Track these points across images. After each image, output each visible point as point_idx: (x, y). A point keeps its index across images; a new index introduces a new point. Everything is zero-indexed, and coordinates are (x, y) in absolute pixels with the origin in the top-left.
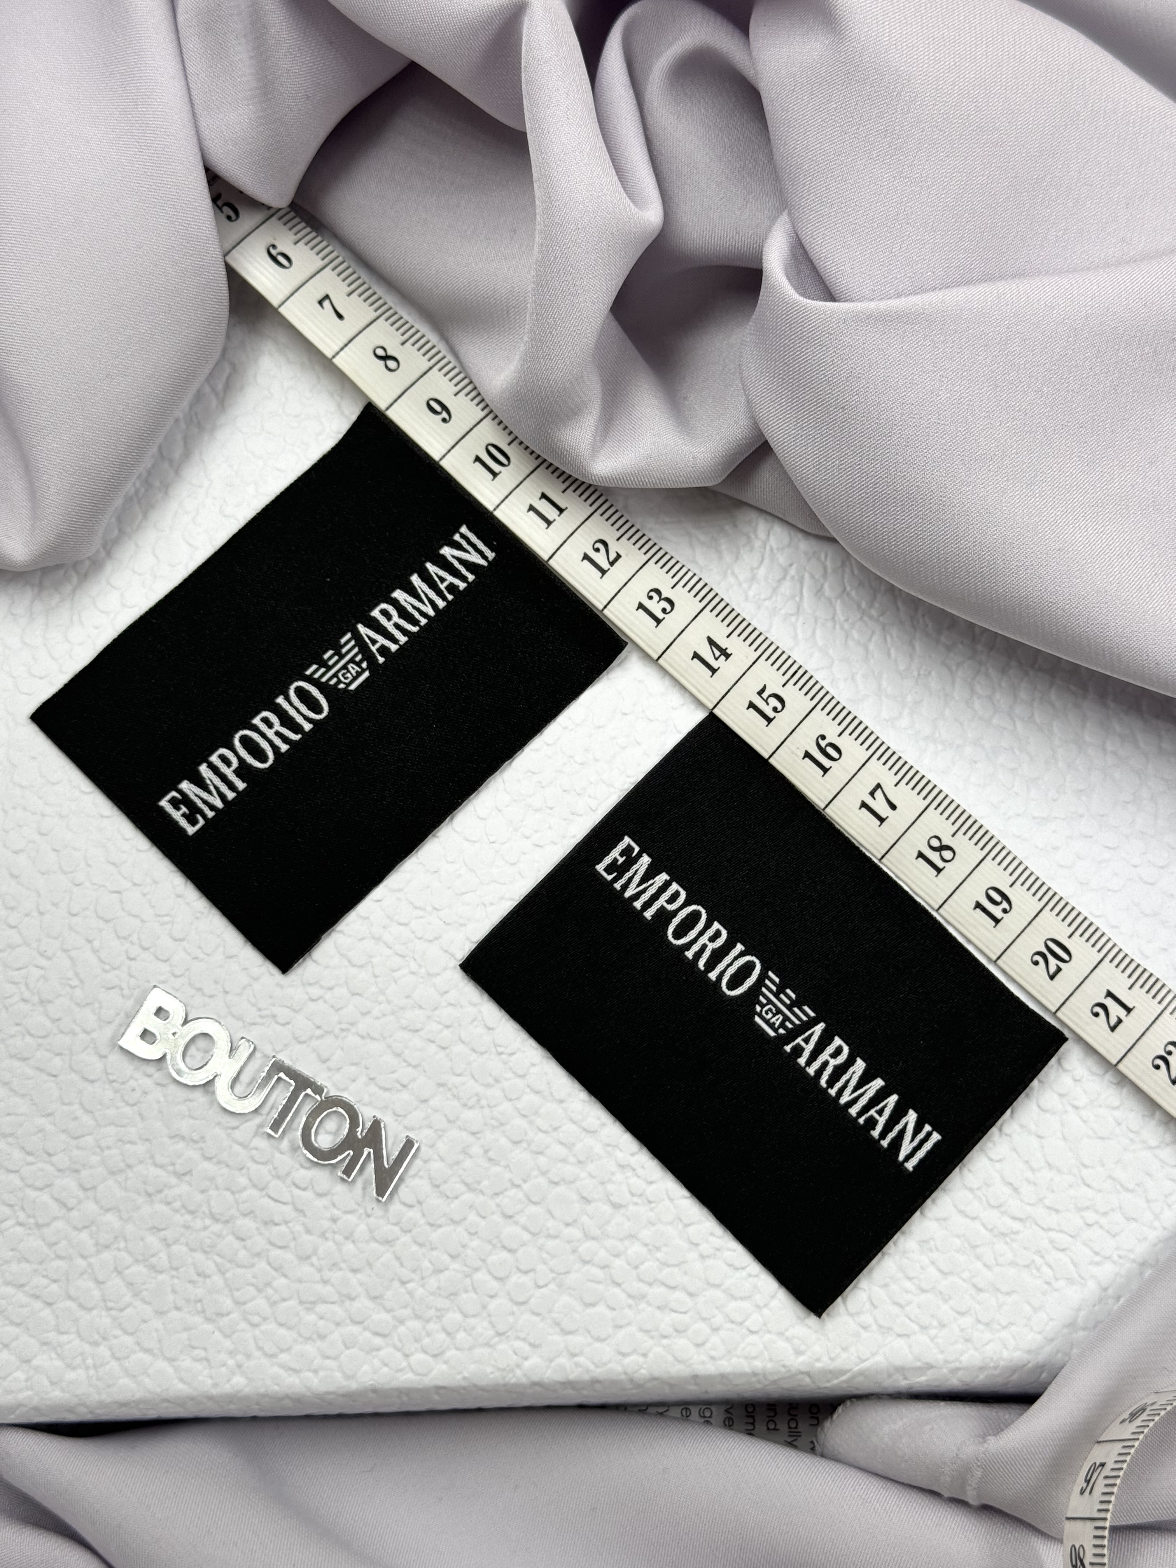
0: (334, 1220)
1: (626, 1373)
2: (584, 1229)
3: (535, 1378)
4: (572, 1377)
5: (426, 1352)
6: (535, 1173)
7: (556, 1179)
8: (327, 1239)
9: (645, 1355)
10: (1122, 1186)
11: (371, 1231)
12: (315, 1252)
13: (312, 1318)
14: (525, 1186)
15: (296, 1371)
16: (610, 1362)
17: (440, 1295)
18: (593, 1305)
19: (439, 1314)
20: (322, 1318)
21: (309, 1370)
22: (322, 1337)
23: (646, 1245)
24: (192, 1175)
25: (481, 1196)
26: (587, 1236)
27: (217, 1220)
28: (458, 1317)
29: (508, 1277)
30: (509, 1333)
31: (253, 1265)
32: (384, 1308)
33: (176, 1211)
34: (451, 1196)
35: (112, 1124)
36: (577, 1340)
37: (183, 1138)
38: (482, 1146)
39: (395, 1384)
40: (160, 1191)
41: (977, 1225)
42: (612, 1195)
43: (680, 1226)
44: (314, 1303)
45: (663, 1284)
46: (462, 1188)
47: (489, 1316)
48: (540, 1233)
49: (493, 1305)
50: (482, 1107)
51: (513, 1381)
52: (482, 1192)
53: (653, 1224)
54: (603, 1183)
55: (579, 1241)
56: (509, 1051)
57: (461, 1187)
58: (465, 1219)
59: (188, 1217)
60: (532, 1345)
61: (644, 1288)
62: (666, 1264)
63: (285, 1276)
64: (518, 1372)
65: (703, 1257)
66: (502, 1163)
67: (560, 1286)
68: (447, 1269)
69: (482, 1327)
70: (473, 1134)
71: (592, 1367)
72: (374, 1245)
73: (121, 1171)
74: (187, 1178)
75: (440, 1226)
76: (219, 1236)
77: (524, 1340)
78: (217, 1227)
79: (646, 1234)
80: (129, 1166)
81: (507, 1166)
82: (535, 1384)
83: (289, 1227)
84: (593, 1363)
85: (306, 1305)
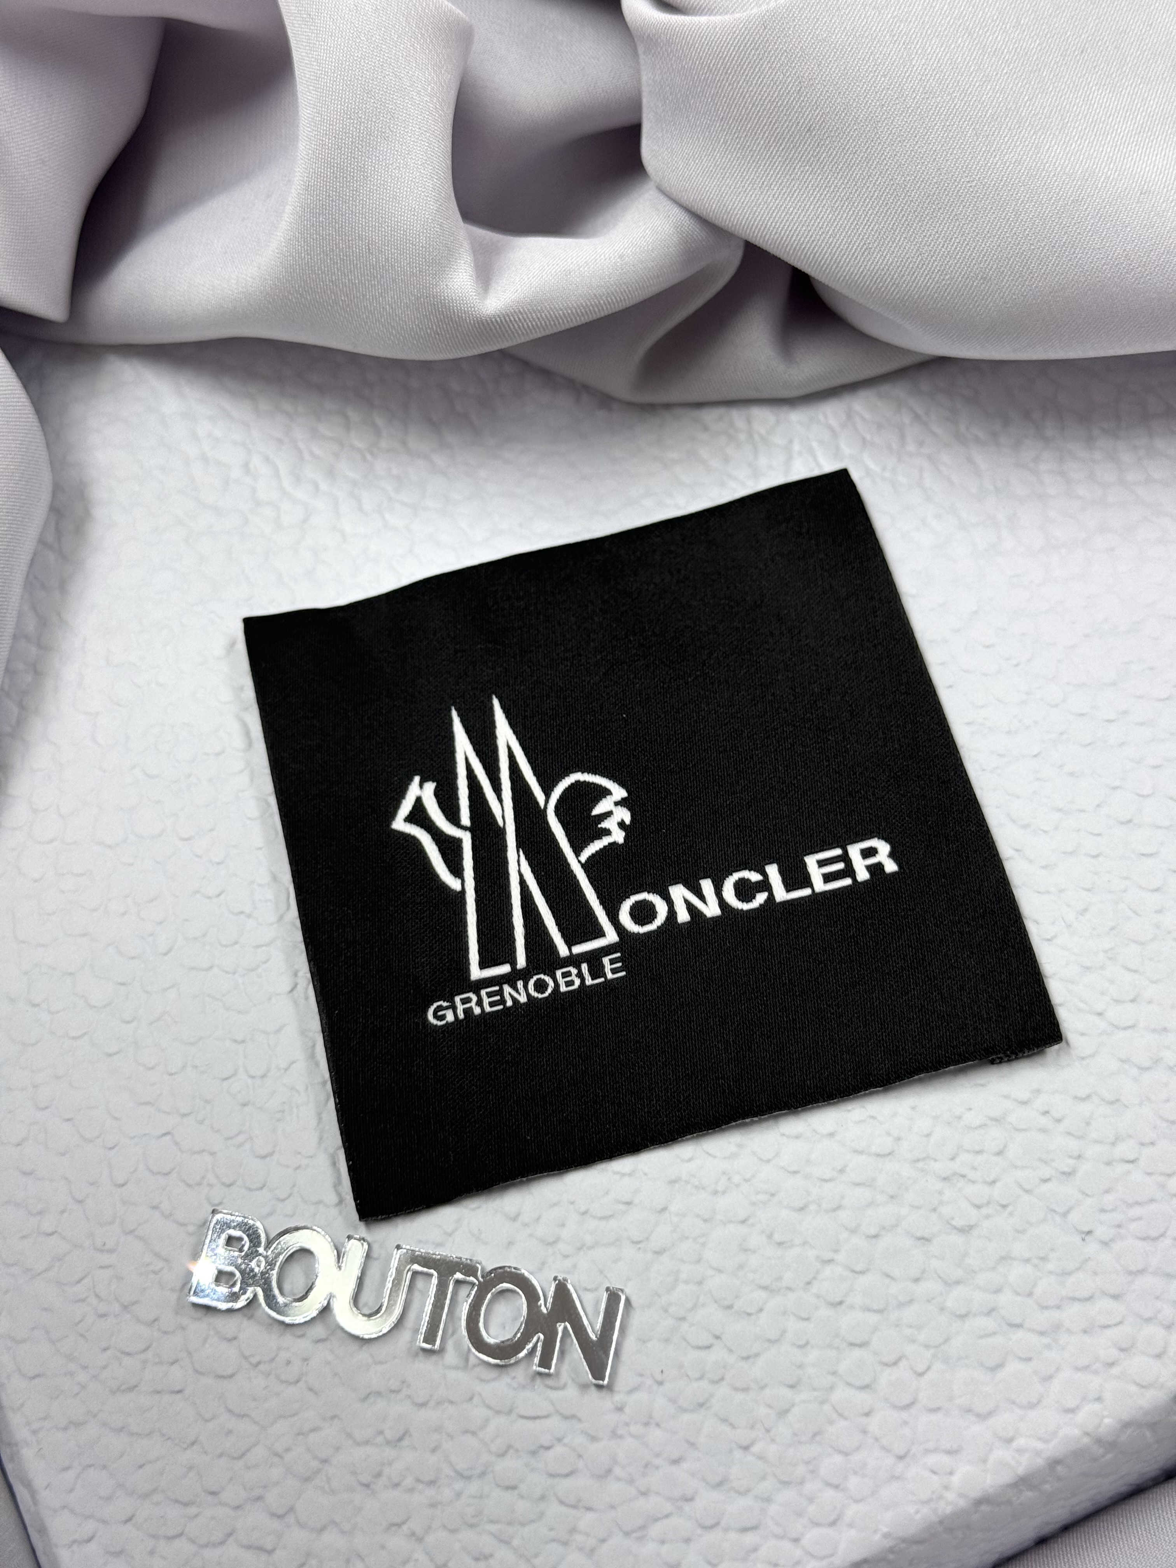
1: (1087, 1434)
2: (940, 1277)
3: (975, 1494)
4: (1021, 1471)
5: (817, 1524)
6: (844, 1235)
7: (873, 1231)
8: (621, 1437)
9: (1099, 1399)
11: (673, 1401)
12: (615, 1462)
13: (649, 1548)
14: (840, 1257)
16: (1059, 1428)
17: (800, 1443)
18: (1000, 1366)
19: (811, 1467)
20: (663, 1542)
23: (1027, 1261)
24: (411, 1435)
25: (791, 1294)
26: (951, 1284)
27: (468, 1478)
28: (838, 1459)
29: (875, 1380)
30: (913, 1450)
31: (541, 1515)
32: (736, 1491)
33: (411, 1490)
34: (753, 1311)
35: (282, 1417)
36: (1005, 1419)
37: (379, 1394)
38: (761, 1233)
40: (379, 1475)
42: (953, 1219)
44: (643, 1527)
45: (1074, 1299)
46: (763, 1294)
47: (877, 1439)
48: (887, 1306)
49: (874, 1424)
50: (738, 1186)
51: (949, 1510)
52: (789, 1289)
53: (1023, 1232)
55: (941, 1294)
57: (760, 1296)
58: (784, 1332)
59: (430, 1492)
60: (949, 1452)
61: (1053, 1315)
62: (1065, 1274)
63: (589, 1509)
64: (950, 1496)
65: (1105, 1244)
66: (797, 1242)
67: (946, 1361)
68: (793, 1405)
69: (874, 1458)
70: (743, 1222)
71: (1040, 1445)
72: (686, 1417)
73: (318, 1471)
74: (406, 1442)
75: (757, 1355)
76: (481, 1497)
77: (935, 1450)
78: (473, 1487)
79: (1020, 1248)
80: (325, 1461)
81: (805, 1243)
82: (979, 1502)
83: (565, 1445)
84: (1040, 1439)
85: (634, 1535)
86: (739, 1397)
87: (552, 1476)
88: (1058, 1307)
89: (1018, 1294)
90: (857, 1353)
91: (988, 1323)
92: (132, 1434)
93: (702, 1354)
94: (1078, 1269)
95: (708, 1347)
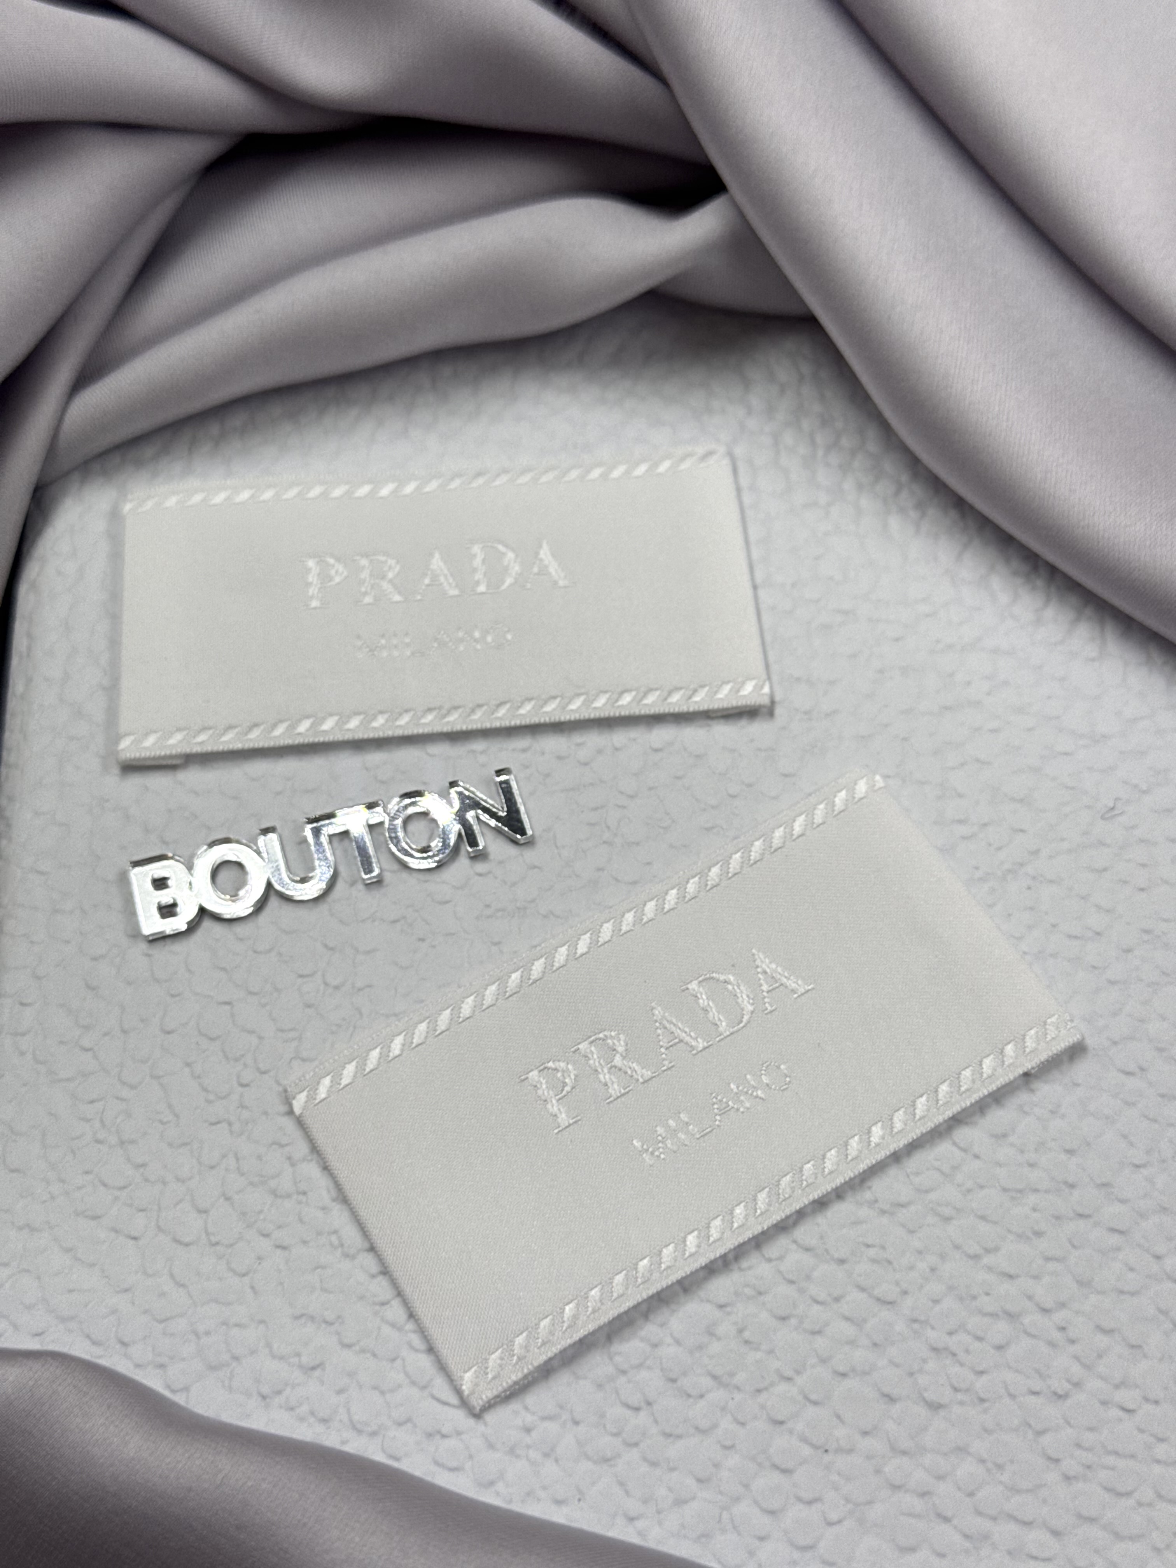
86: (644, 1468)
88: (994, 1519)
89: (959, 1489)
90: (776, 1478)
91: (918, 1505)
92: (77, 1259)
93: (629, 1413)
94: (1028, 1491)
95: (637, 1409)
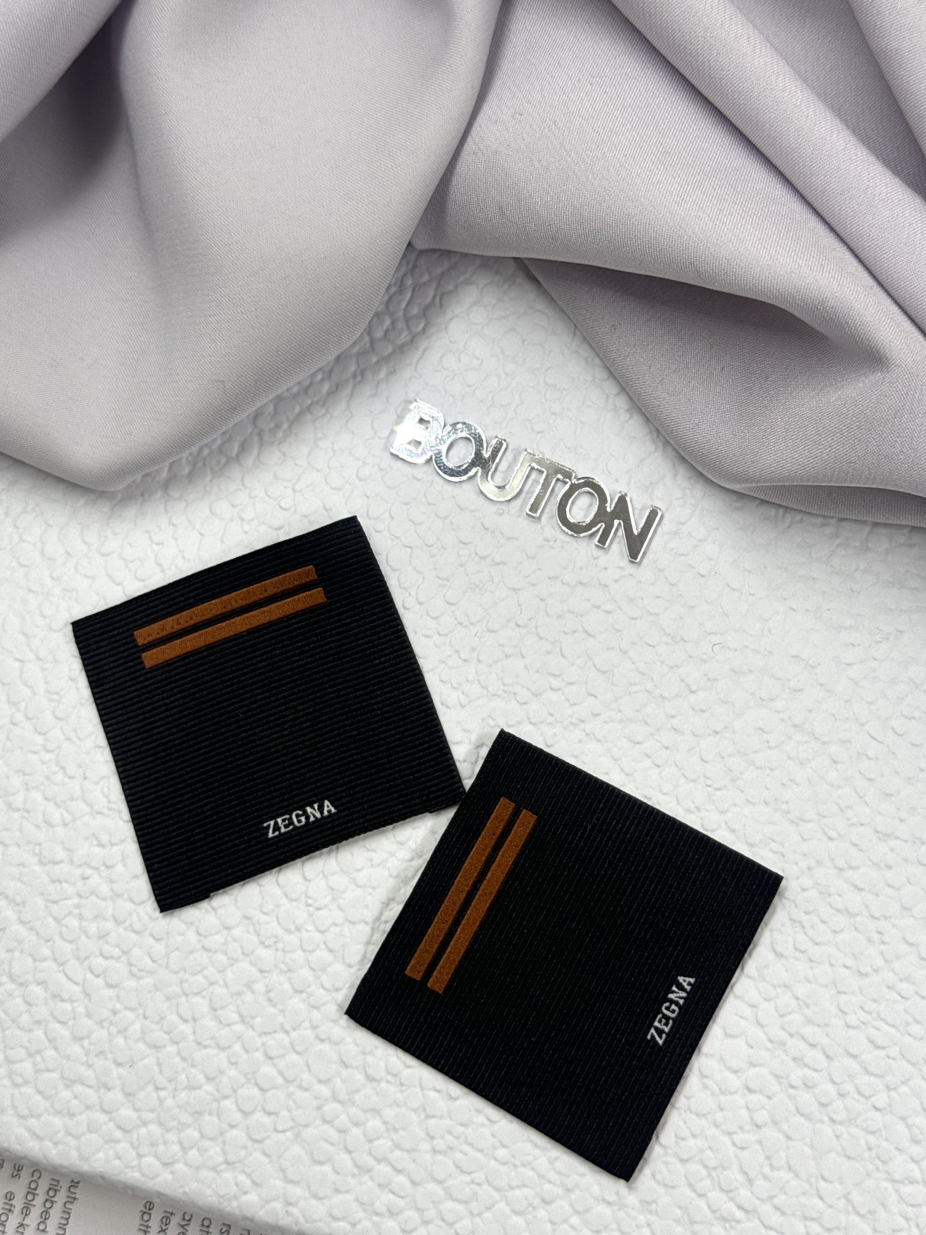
0: (115, 1012)
2: (333, 1090)
3: (248, 1214)
4: (281, 1223)
5: (157, 1157)
6: (307, 1024)
8: (103, 1027)
9: (354, 1225)
10: (854, 1208)
11: (143, 1032)
12: (88, 1036)
13: (66, 1094)
14: (294, 1034)
15: (40, 1139)
16: (320, 1220)
19: (180, 1127)
20: (76, 1097)
21: (50, 1141)
22: (72, 1115)
23: (385, 1123)
25: (250, 1030)
26: (335, 1098)
28: (196, 1135)
29: (253, 1112)
30: (237, 1165)
31: (30, 1031)
32: (133, 1105)
34: (224, 1022)
36: (297, 1191)
38: (267, 986)
39: (122, 1177)
41: (702, 1203)
43: (423, 1116)
45: (390, 1164)
46: (237, 1018)
47: (224, 1143)
48: (293, 1081)
49: (232, 1133)
50: (277, 950)
52: (253, 1027)
53: (398, 1106)
54: (364, 1053)
55: (326, 1100)
56: (318, 904)
58: (229, 1047)
60: (254, 1182)
61: (371, 1162)
62: (397, 1146)
63: (56, 1049)
64: (234, 1204)
65: (434, 1151)
66: (280, 1007)
67: (297, 1136)
68: (200, 1088)
69: (215, 1152)
70: (262, 971)
71: (302, 1220)
72: (142, 1046)
76: (10, 995)
77: (248, 1175)
78: (11, 986)
79: (389, 1113)
83: (73, 1006)
84: (304, 1216)
85: (66, 1081)
87: (52, 1015)
